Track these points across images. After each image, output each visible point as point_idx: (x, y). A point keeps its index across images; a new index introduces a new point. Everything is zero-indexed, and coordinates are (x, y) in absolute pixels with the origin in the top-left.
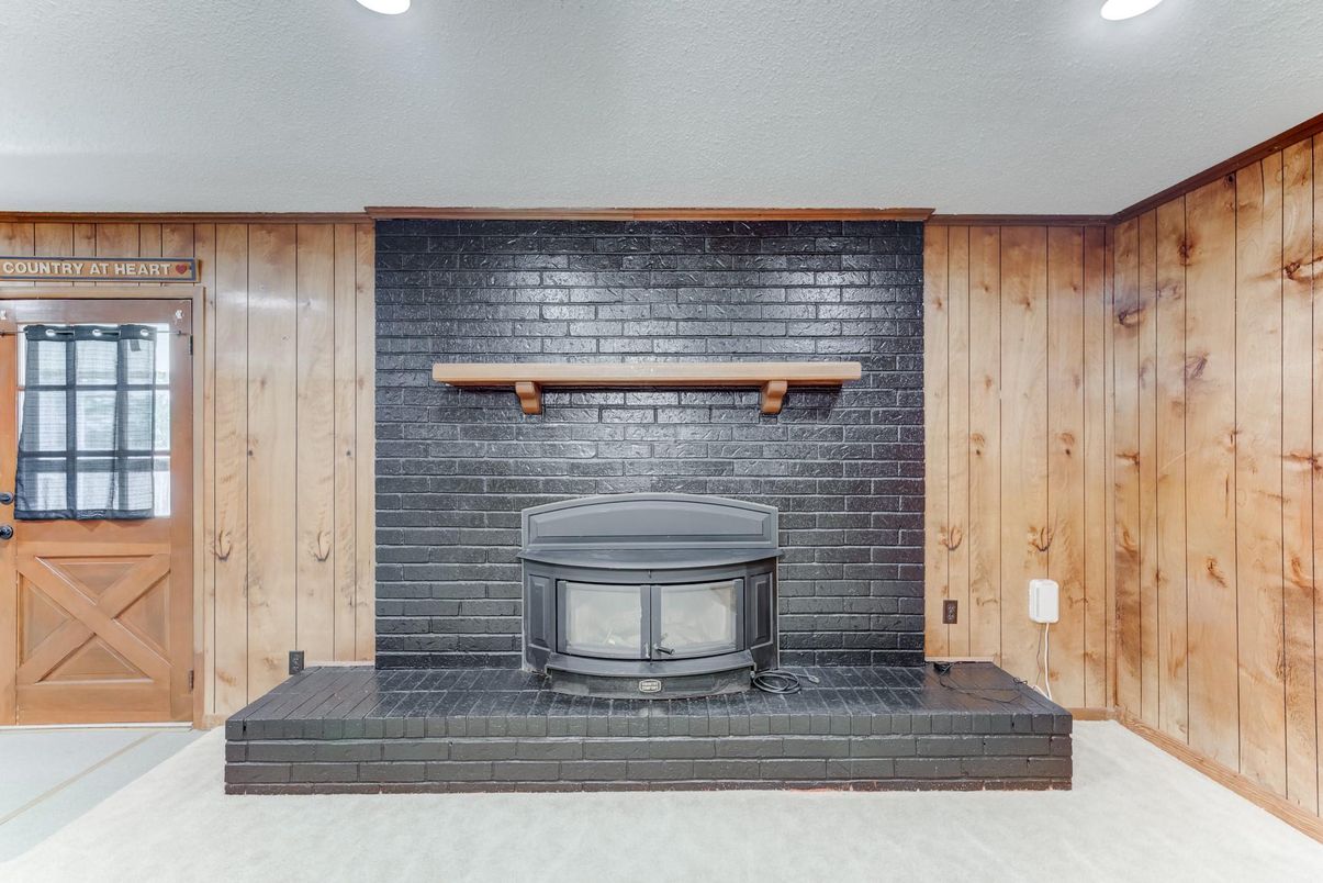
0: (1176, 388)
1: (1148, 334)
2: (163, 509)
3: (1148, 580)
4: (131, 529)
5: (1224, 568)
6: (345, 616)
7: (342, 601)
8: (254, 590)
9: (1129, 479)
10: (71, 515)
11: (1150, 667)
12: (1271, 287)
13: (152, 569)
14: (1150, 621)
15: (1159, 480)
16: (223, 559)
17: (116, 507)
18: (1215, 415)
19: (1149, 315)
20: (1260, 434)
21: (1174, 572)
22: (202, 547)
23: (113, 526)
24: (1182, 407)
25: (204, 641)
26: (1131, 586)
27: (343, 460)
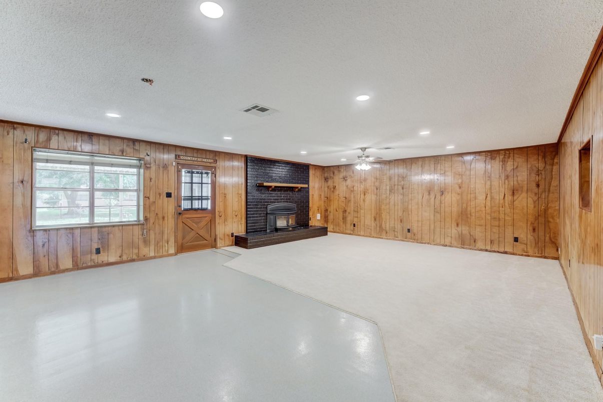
0: (332, 189)
1: (329, 182)
2: (209, 208)
3: (329, 212)
4: (204, 212)
5: (338, 210)
6: (240, 226)
7: (239, 223)
8: (226, 222)
9: (326, 200)
10: (192, 209)
11: (329, 223)
12: (342, 180)
13: (208, 219)
14: (329, 218)
15: (330, 200)
16: (221, 216)
17: (200, 207)
18: (337, 193)
19: (329, 180)
20: (341, 195)
21: (332, 211)
22: (217, 213)
23: (201, 211)
24: (333, 192)
25: (217, 233)
26: (326, 214)
27: (239, 198)
